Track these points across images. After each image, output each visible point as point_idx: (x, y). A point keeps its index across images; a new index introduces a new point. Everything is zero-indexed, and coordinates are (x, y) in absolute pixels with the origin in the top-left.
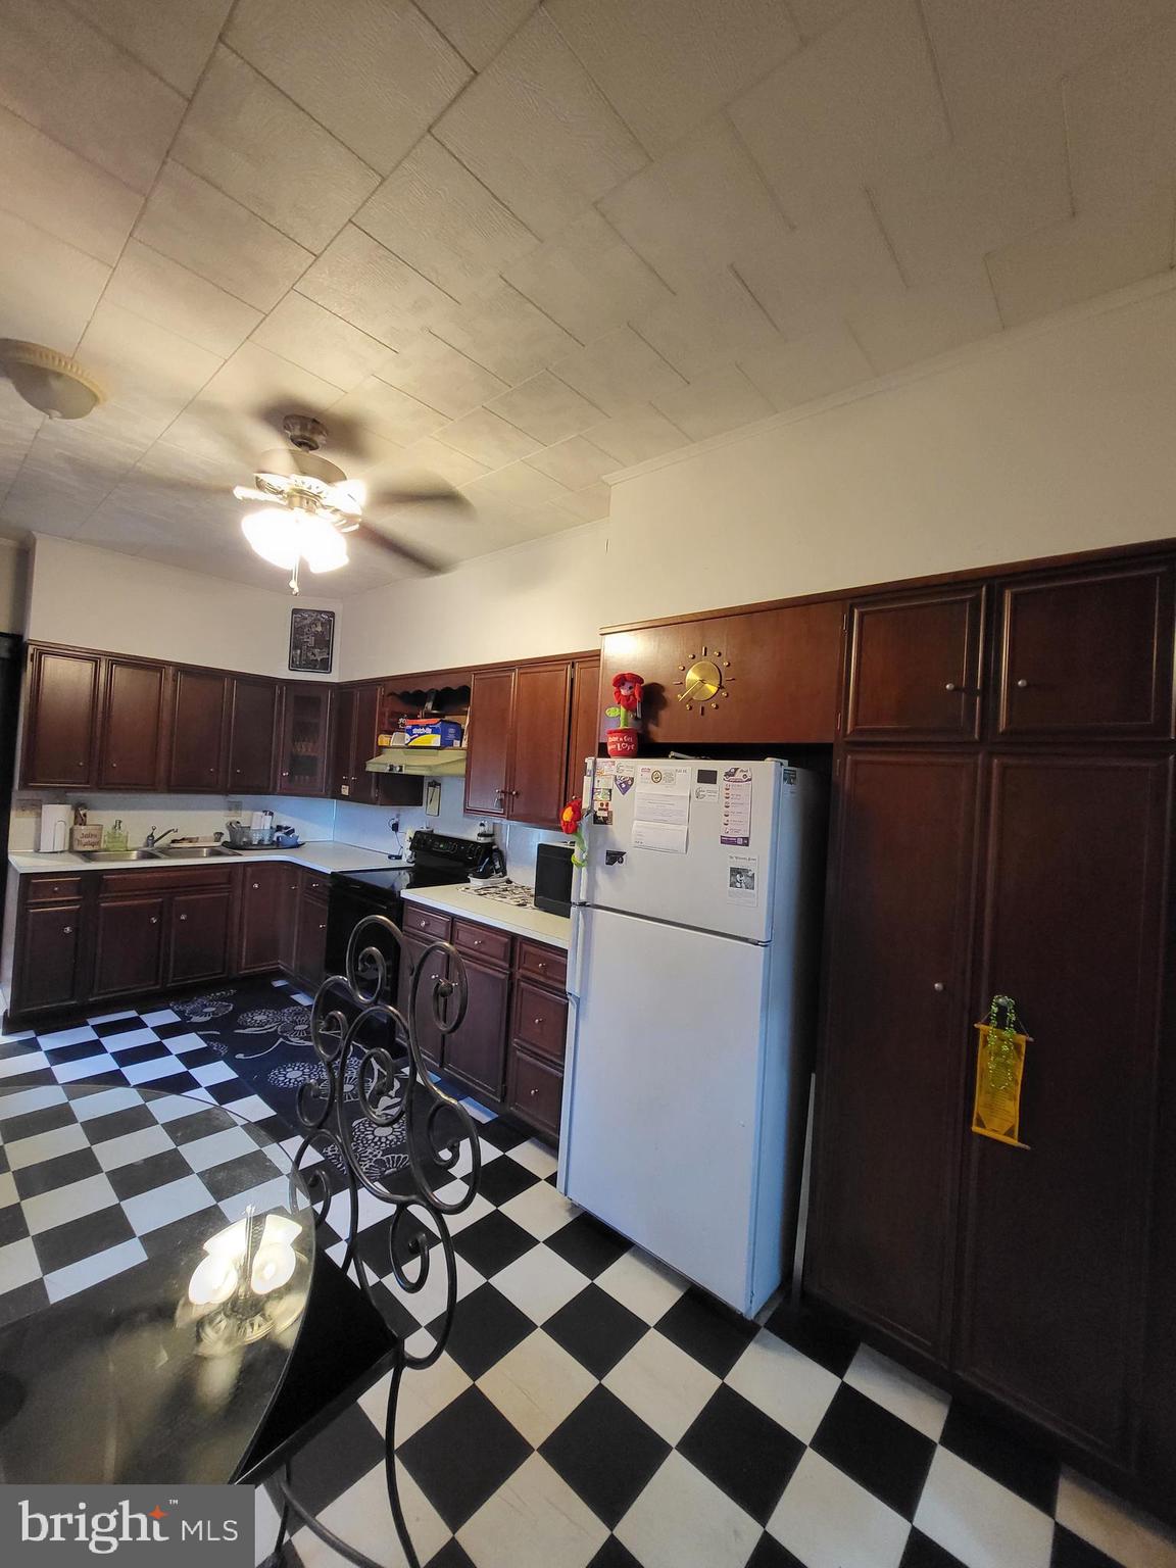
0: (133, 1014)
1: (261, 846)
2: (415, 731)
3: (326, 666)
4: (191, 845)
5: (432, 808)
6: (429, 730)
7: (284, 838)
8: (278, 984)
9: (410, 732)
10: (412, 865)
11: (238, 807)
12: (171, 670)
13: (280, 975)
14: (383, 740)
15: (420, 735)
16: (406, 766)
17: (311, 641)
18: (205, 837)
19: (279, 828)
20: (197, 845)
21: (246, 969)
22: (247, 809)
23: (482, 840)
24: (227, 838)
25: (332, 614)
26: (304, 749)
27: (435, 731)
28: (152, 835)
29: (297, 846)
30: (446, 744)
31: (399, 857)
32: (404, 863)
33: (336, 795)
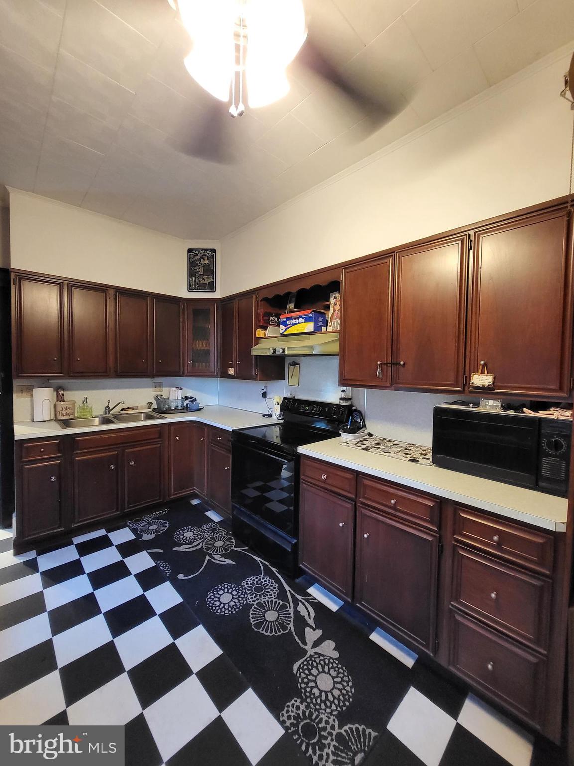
0: (102, 532)
1: (177, 411)
2: (289, 322)
3: (212, 287)
4: (133, 412)
5: (294, 381)
6: (302, 320)
7: (190, 405)
8: (195, 502)
9: (285, 324)
10: (282, 422)
11: (159, 386)
12: (112, 292)
13: (195, 496)
14: (260, 333)
15: (293, 325)
16: (288, 348)
17: (202, 270)
18: (142, 406)
19: (187, 398)
20: (137, 411)
21: (174, 495)
22: (166, 387)
23: (343, 403)
24: (155, 406)
25: (214, 251)
26: (200, 345)
27: (308, 320)
28: (108, 407)
29: (200, 410)
30: (317, 330)
31: (270, 416)
32: (274, 420)
33: (224, 375)
